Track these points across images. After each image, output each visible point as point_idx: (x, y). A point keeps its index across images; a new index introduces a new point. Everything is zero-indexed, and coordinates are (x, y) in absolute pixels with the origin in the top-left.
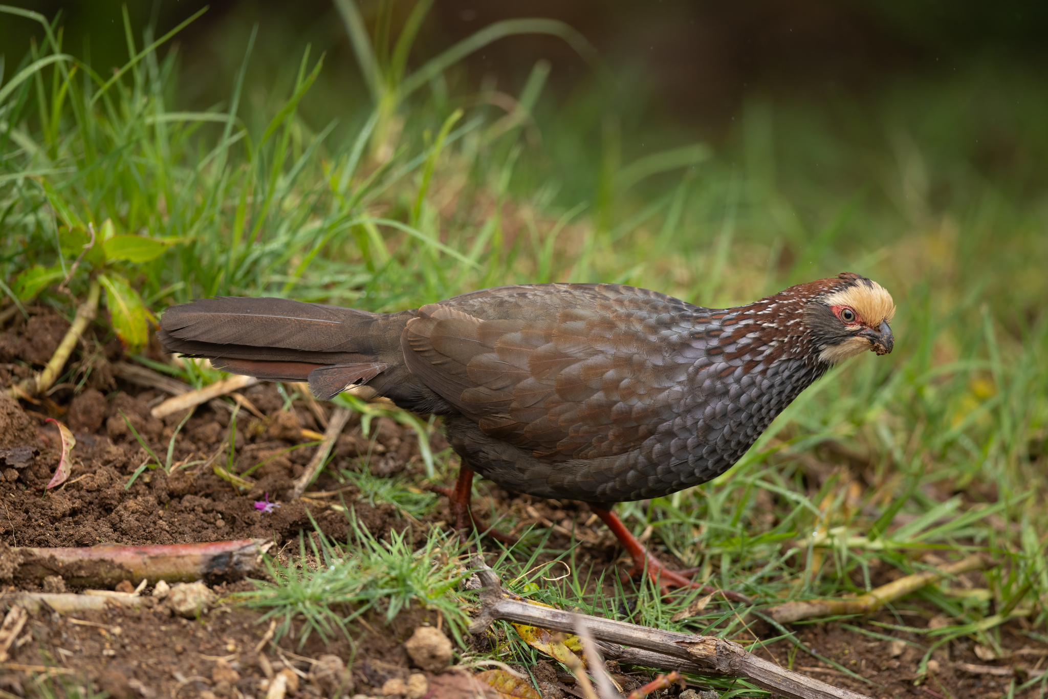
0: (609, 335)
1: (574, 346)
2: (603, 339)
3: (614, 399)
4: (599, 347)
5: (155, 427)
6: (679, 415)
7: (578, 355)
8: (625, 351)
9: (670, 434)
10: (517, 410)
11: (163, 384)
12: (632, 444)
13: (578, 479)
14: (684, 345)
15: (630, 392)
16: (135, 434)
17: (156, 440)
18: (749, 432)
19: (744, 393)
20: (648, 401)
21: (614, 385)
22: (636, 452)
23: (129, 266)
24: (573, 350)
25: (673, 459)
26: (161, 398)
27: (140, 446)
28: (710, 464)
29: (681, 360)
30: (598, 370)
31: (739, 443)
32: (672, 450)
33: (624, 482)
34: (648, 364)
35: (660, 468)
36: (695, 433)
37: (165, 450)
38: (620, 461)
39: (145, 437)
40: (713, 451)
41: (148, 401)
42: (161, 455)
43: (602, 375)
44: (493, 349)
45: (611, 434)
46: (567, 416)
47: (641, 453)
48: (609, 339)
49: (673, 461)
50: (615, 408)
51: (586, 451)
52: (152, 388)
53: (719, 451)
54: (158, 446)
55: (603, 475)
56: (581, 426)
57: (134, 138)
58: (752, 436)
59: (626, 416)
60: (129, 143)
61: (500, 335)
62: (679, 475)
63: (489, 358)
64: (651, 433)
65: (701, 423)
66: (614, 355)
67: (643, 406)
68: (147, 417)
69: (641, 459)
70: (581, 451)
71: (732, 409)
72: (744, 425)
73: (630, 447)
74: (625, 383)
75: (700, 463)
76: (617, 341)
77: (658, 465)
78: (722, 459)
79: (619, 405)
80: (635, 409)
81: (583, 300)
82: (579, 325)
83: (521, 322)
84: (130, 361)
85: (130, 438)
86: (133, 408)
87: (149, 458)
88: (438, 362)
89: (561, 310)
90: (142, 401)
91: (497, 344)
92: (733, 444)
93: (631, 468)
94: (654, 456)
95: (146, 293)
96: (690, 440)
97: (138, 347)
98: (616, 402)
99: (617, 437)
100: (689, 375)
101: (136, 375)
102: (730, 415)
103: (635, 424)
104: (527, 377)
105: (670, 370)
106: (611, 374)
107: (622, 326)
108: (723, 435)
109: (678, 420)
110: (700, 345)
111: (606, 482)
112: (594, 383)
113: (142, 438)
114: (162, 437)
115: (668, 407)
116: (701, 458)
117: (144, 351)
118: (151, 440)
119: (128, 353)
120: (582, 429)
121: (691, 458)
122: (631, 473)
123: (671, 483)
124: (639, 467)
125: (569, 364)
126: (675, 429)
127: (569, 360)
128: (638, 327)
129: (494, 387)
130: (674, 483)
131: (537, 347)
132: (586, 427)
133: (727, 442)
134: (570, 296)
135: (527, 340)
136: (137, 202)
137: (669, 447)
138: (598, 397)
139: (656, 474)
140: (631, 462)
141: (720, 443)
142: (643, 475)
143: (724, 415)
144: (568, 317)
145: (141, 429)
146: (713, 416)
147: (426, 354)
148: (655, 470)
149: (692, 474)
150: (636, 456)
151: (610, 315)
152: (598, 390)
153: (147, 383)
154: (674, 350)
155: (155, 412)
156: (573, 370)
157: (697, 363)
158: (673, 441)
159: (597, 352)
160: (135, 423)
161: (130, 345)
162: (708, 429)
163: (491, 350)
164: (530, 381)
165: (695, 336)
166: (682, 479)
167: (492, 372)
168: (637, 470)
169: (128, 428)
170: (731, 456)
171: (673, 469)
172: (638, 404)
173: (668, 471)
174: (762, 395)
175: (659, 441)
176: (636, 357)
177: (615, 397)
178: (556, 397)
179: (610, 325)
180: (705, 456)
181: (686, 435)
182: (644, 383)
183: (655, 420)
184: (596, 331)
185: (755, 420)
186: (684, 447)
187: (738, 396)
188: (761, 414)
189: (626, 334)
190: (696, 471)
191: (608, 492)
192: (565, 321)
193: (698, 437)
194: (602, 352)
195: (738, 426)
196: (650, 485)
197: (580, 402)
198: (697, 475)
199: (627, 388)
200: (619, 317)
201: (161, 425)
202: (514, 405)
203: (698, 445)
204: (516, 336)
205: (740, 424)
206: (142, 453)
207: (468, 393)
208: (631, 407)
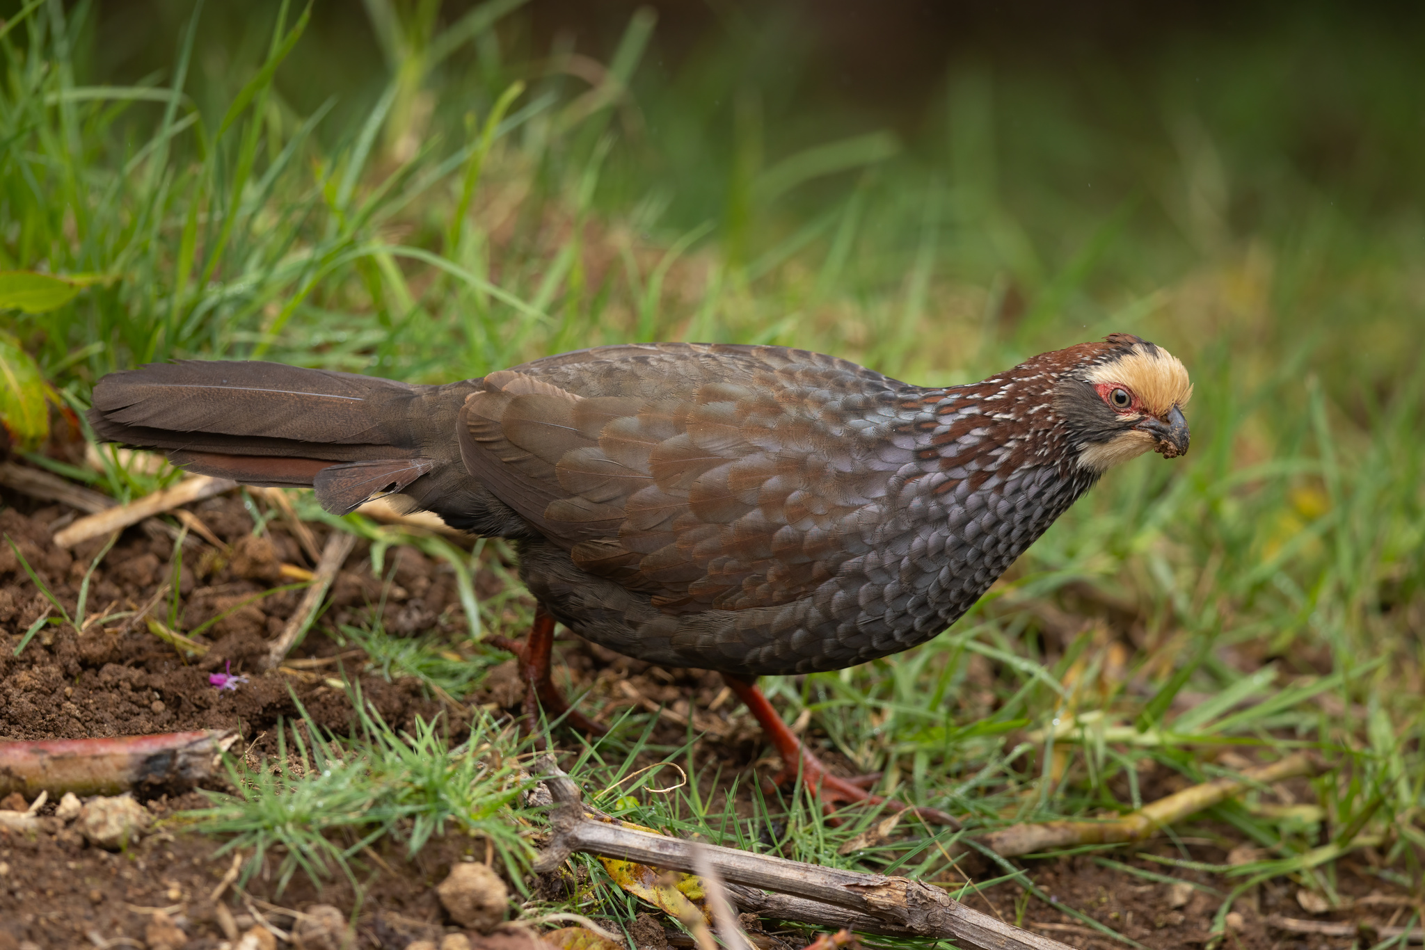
0: (771, 424)
1: (719, 440)
2: (762, 430)
3: (778, 520)
4: (757, 441)
5: (60, 561)
6: (873, 548)
7: (725, 453)
8: (796, 448)
9: (859, 576)
10: (630, 533)
11: (71, 496)
12: (803, 589)
13: (718, 640)
14: (882, 442)
15: (802, 511)
16: (29, 572)
17: (60, 580)
18: (978, 577)
19: (970, 519)
20: (828, 526)
21: (779, 499)
22: (808, 601)
23: (20, 319)
24: (716, 445)
25: (862, 613)
26: (68, 518)
27: (36, 590)
28: (917, 623)
29: (877, 466)
30: (755, 476)
31: (962, 593)
32: (862, 601)
33: (787, 646)
34: (830, 469)
35: (841, 628)
36: (897, 577)
37: (74, 597)
38: (782, 614)
39: (45, 577)
40: (922, 605)
41: (49, 522)
42: (68, 603)
43: (760, 484)
44: (596, 441)
45: (771, 573)
46: (706, 544)
47: (814, 603)
48: (771, 431)
49: (863, 617)
50: (778, 534)
51: (733, 597)
52: (55, 503)
53: (932, 605)
54: (64, 590)
55: (756, 635)
56: (726, 560)
57: (29, 124)
58: (982, 583)
59: (793, 547)
60: (21, 131)
61: (608, 419)
62: (870, 638)
63: (588, 454)
64: (830, 573)
65: (905, 562)
66: (779, 455)
67: (820, 532)
68: (47, 545)
69: (814, 613)
70: (725, 598)
71: (953, 544)
72: (970, 567)
73: (799, 594)
74: (794, 497)
75: (902, 621)
76: (784, 434)
77: (838, 622)
78: (935, 616)
79: (784, 529)
80: (808, 537)
81: (733, 370)
82: (727, 407)
83: (639, 401)
84: (21, 462)
85: (22, 578)
86: (27, 533)
87: (50, 608)
88: (513, 459)
89: (700, 385)
90: (40, 522)
91: (603, 434)
92: (953, 594)
93: (799, 626)
94: (833, 609)
95: (46, 359)
96: (889, 586)
97: (34, 440)
98: (780, 526)
99: (780, 578)
100: (889, 488)
101: (30, 483)
102: (949, 552)
103: (807, 559)
104: (647, 485)
105: (863, 480)
106: (773, 483)
107: (792, 411)
108: (939, 581)
109: (872, 556)
110: (906, 443)
111: (761, 644)
112: (748, 496)
113: (39, 578)
114: (70, 577)
115: (858, 535)
116: (905, 614)
117: (44, 446)
118: (53, 581)
119: (18, 449)
120: (727, 564)
121: (889, 614)
122: (799, 634)
123: (858, 649)
124: (811, 624)
125: (710, 465)
126: (867, 569)
127: (709, 460)
128: (816, 414)
129: (597, 498)
130: (863, 649)
131: (662, 439)
132: (733, 563)
133: (944, 591)
134: (714, 363)
135: (647, 428)
136: (33, 222)
137: (857, 596)
138: (753, 516)
139: (836, 636)
140: (800, 616)
141: (933, 593)
142: (815, 637)
143: (941, 551)
144: (711, 395)
145: (38, 565)
146: (924, 553)
147: (495, 447)
148: (835, 629)
149: (890, 637)
150: (807, 608)
151: (773, 394)
152: (753, 507)
153: (47, 495)
154: (869, 450)
155: (60, 539)
156: (717, 475)
157: (902, 470)
158: (864, 587)
159: (754, 450)
160: (29, 556)
161: (22, 438)
162: (916, 571)
163: (594, 442)
164: (651, 490)
165: (900, 430)
166: (875, 644)
167: (594, 475)
168: (808, 630)
169: (19, 563)
170: (949, 612)
171: (862, 630)
172: (813, 530)
173: (854, 632)
174: (998, 522)
175: (842, 587)
176: (812, 458)
177: (780, 517)
178: (690, 515)
179: (774, 409)
180: (910, 611)
181: (883, 578)
182: (823, 497)
183: (838, 554)
184: (752, 417)
185: (987, 560)
186: (880, 597)
187: (963, 524)
188: (997, 551)
189: (798, 423)
190: (896, 633)
191: (762, 660)
192: (706, 402)
193: (900, 582)
194: (761, 449)
195: (961, 568)
196: (826, 651)
197: (726, 524)
198: (898, 638)
199: (798, 505)
200: (787, 397)
201: (68, 558)
202: (626, 526)
203: (901, 595)
204: (631, 423)
205: (965, 565)
206: (40, 601)
207: (557, 507)
208: (803, 534)
